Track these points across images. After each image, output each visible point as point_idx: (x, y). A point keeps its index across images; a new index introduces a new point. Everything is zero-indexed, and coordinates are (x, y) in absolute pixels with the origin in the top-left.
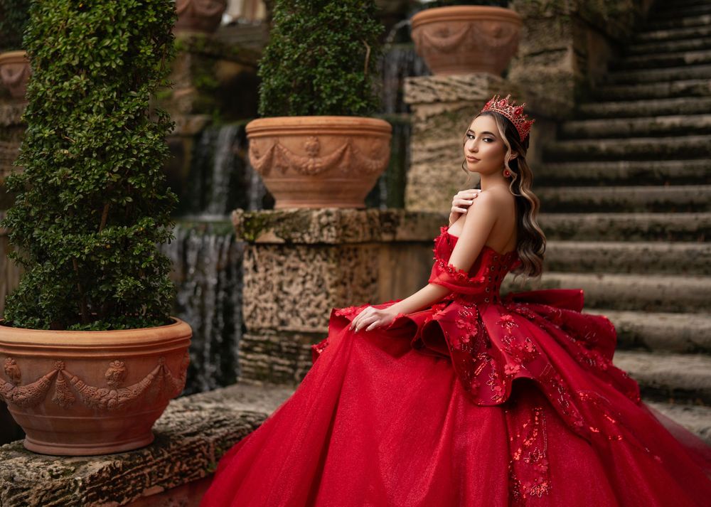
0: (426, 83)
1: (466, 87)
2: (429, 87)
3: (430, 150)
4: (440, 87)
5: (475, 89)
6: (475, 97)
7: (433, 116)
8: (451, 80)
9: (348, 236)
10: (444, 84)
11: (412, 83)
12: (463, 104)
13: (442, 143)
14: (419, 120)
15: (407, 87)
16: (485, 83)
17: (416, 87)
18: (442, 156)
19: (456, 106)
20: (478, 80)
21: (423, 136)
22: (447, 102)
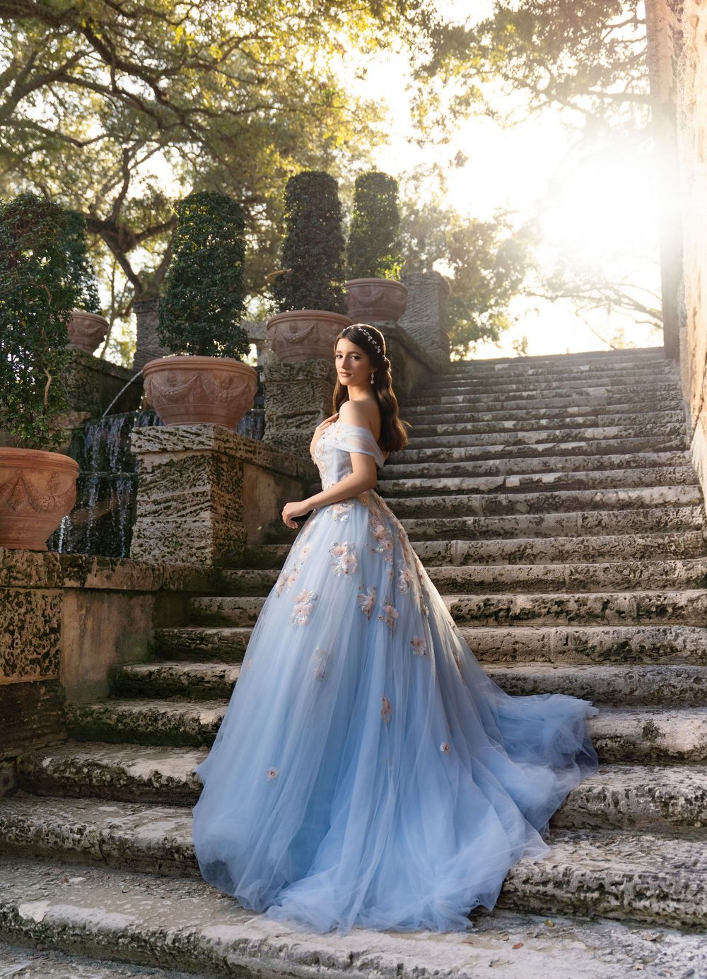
0: (152, 433)
1: (193, 437)
2: (156, 437)
3: (156, 502)
4: (166, 436)
5: (200, 439)
6: (201, 447)
7: (159, 466)
8: (178, 429)
9: (16, 579)
10: (170, 433)
11: (139, 433)
12: (190, 454)
13: (168, 495)
14: (145, 471)
15: (134, 436)
16: (212, 433)
17: (142, 437)
18: (168, 508)
19: (183, 456)
20: (204, 430)
21: (148, 488)
22: (174, 452)
